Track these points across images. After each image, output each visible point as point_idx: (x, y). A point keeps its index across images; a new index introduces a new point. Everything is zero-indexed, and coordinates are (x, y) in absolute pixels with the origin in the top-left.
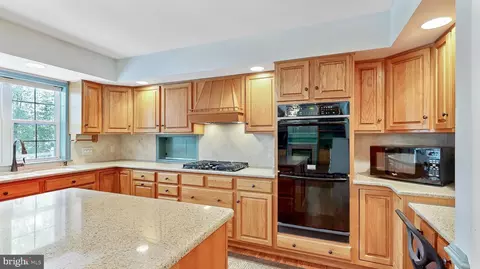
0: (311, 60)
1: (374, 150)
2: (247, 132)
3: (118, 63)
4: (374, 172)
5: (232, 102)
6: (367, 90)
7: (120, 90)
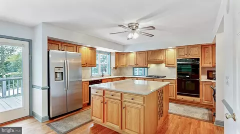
0: (187, 46)
1: (208, 72)
2: (166, 66)
3: (124, 46)
4: (208, 78)
5: (161, 57)
6: (206, 54)
7: (123, 54)
